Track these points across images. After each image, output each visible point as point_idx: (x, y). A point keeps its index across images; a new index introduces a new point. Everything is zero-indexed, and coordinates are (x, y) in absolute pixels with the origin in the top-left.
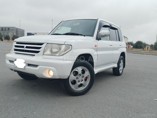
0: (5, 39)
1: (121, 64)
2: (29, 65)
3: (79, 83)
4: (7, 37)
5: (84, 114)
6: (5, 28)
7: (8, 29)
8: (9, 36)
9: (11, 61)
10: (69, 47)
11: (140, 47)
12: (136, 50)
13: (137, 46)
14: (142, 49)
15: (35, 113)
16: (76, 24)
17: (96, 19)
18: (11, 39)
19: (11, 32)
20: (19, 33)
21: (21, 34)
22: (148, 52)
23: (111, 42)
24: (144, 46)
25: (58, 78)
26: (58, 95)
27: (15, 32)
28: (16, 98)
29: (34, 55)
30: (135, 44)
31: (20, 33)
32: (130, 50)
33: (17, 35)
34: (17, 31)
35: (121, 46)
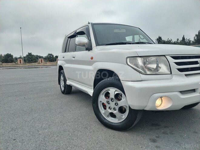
14: (14, 63)
22: (21, 66)
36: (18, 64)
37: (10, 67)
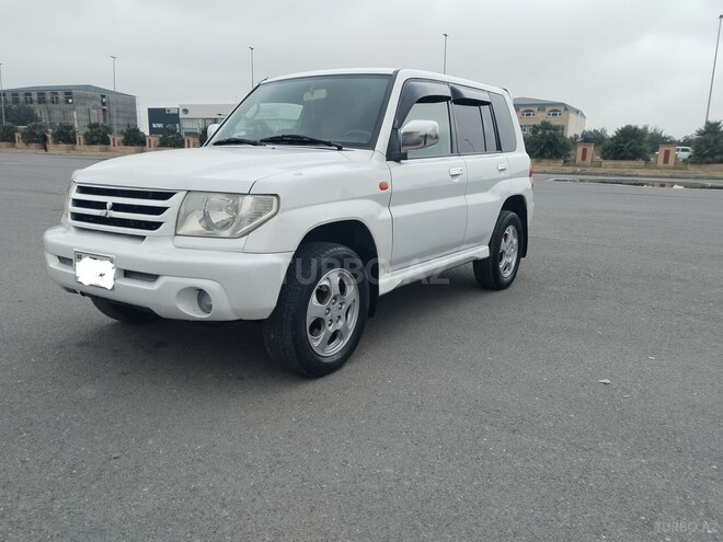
0: (56, 142)
1: (510, 244)
2: (128, 274)
3: (331, 329)
4: (65, 131)
5: (323, 440)
6: (54, 92)
7: (66, 94)
8: (71, 127)
9: (63, 260)
10: (269, 202)
11: (632, 151)
12: (615, 167)
13: (622, 151)
14: (641, 163)
15: (151, 442)
16: (313, 93)
17: (390, 71)
18: (82, 140)
19: (80, 108)
20: (113, 110)
21: (122, 115)
22: (665, 173)
23: (456, 164)
24: (649, 148)
25: (232, 317)
26: (242, 378)
27: (95, 107)
28: (89, 392)
29: (143, 238)
30: (611, 139)
31: (118, 111)
32: (588, 170)
33: (105, 119)
34: (104, 104)
35: (502, 174)
36: (655, 167)
37: (603, 174)
